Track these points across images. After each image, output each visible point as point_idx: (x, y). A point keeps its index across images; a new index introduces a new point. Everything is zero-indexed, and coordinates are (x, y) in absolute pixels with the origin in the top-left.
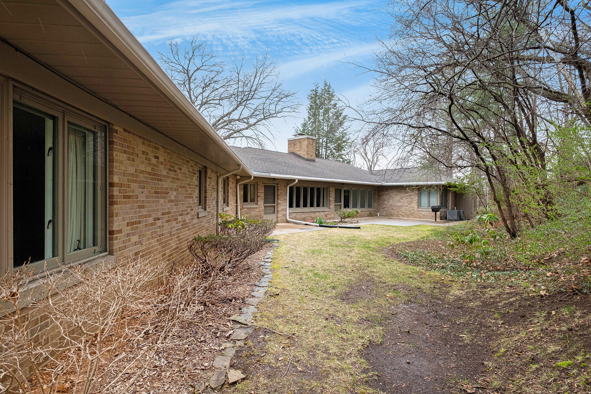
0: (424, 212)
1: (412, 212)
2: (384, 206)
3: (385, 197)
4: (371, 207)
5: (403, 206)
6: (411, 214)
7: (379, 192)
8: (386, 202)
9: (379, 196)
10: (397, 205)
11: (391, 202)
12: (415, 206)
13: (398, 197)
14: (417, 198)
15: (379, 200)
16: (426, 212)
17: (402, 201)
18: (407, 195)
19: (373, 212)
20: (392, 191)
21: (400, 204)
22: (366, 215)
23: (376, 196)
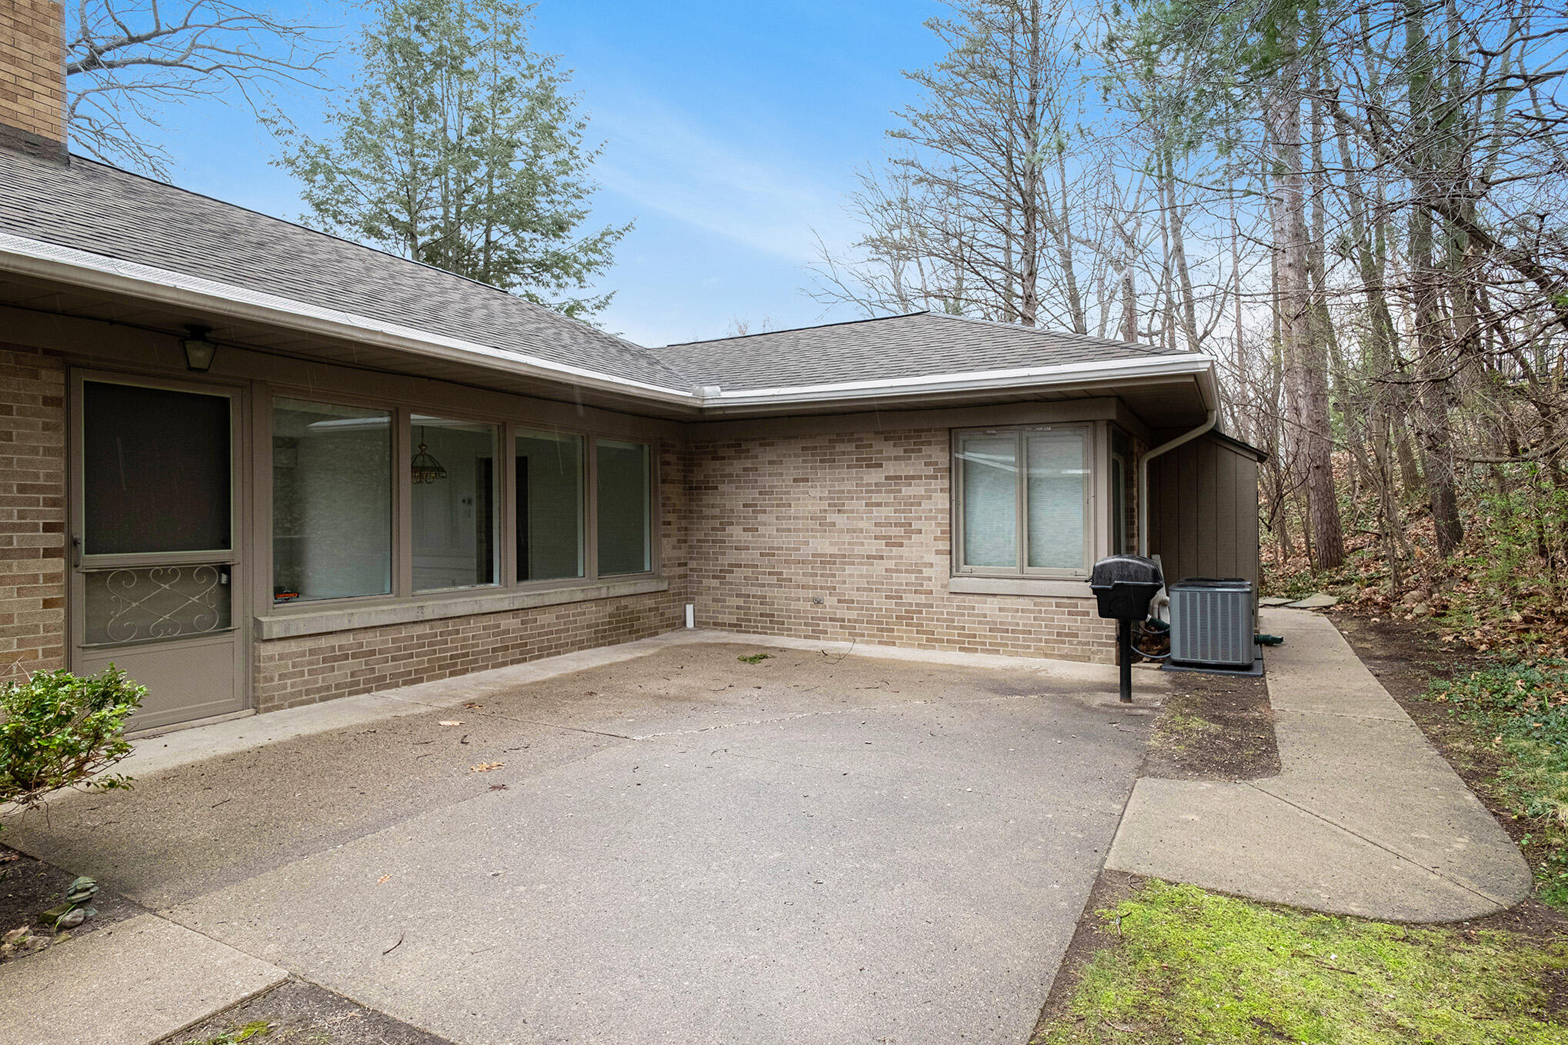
0: (993, 604)
1: (909, 598)
2: (725, 561)
3: (732, 497)
4: (640, 567)
5: (845, 559)
6: (906, 618)
7: (690, 462)
8: (736, 533)
9: (695, 489)
10: (806, 551)
11: (770, 531)
12: (931, 558)
13: (816, 492)
14: (942, 501)
15: (690, 514)
16: (1009, 602)
17: (840, 520)
18: (874, 476)
19: (649, 603)
20: (770, 454)
21: (824, 545)
22: (584, 634)
23: (674, 492)
